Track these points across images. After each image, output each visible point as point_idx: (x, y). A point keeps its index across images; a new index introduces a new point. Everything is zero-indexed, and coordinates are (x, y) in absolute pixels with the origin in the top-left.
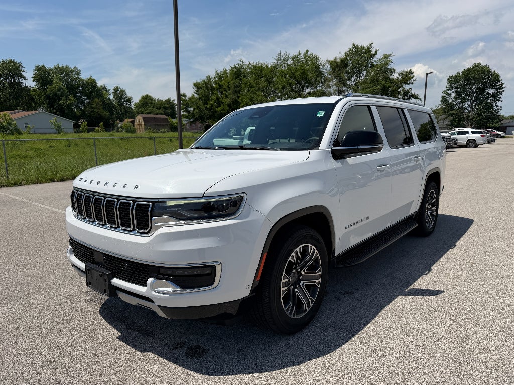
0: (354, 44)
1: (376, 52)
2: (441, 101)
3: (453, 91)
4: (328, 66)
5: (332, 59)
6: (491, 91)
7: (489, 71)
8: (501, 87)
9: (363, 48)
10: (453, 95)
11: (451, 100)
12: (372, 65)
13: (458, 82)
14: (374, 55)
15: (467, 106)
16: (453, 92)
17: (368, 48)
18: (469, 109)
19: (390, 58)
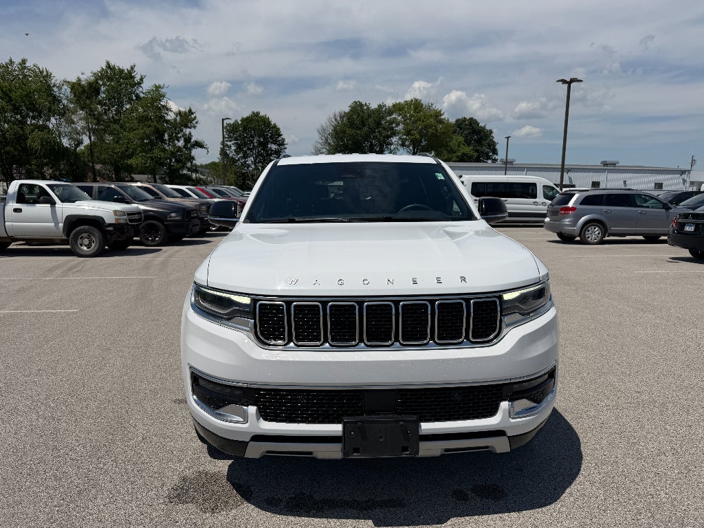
0: (108, 63)
1: (142, 79)
2: (220, 154)
3: (233, 142)
4: (66, 90)
5: (74, 80)
6: (274, 147)
7: (269, 123)
8: (283, 144)
9: (121, 71)
10: (233, 148)
11: (231, 152)
12: (138, 96)
13: (237, 132)
14: (139, 84)
15: (250, 162)
16: (233, 144)
17: (130, 72)
18: (253, 166)
19: (163, 91)
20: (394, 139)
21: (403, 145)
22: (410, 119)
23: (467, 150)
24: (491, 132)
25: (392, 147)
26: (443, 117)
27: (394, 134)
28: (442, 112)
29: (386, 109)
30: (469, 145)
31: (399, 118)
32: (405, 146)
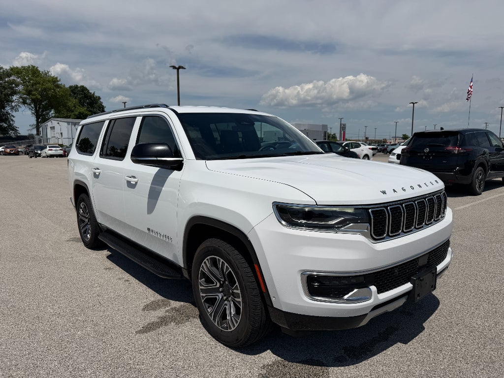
20: (15, 98)
21: (24, 103)
22: (29, 82)
23: (83, 110)
24: (99, 98)
25: (13, 104)
26: (59, 83)
27: (14, 93)
28: (58, 79)
29: (4, 71)
30: (83, 105)
31: (18, 80)
32: (27, 104)
